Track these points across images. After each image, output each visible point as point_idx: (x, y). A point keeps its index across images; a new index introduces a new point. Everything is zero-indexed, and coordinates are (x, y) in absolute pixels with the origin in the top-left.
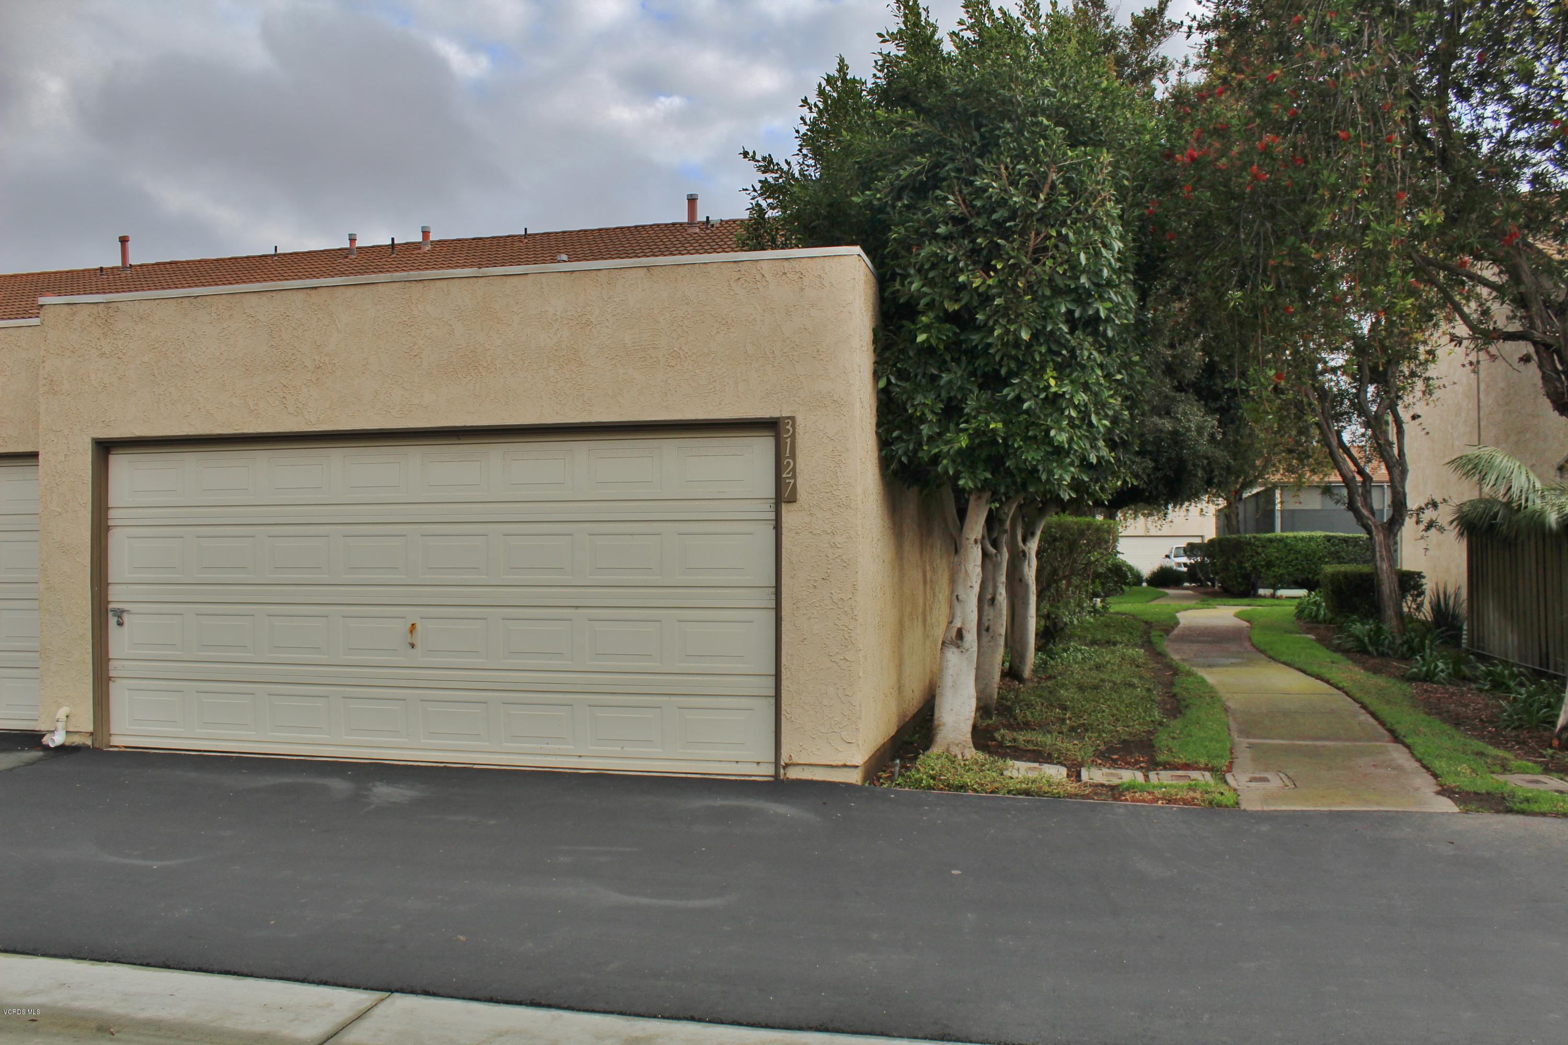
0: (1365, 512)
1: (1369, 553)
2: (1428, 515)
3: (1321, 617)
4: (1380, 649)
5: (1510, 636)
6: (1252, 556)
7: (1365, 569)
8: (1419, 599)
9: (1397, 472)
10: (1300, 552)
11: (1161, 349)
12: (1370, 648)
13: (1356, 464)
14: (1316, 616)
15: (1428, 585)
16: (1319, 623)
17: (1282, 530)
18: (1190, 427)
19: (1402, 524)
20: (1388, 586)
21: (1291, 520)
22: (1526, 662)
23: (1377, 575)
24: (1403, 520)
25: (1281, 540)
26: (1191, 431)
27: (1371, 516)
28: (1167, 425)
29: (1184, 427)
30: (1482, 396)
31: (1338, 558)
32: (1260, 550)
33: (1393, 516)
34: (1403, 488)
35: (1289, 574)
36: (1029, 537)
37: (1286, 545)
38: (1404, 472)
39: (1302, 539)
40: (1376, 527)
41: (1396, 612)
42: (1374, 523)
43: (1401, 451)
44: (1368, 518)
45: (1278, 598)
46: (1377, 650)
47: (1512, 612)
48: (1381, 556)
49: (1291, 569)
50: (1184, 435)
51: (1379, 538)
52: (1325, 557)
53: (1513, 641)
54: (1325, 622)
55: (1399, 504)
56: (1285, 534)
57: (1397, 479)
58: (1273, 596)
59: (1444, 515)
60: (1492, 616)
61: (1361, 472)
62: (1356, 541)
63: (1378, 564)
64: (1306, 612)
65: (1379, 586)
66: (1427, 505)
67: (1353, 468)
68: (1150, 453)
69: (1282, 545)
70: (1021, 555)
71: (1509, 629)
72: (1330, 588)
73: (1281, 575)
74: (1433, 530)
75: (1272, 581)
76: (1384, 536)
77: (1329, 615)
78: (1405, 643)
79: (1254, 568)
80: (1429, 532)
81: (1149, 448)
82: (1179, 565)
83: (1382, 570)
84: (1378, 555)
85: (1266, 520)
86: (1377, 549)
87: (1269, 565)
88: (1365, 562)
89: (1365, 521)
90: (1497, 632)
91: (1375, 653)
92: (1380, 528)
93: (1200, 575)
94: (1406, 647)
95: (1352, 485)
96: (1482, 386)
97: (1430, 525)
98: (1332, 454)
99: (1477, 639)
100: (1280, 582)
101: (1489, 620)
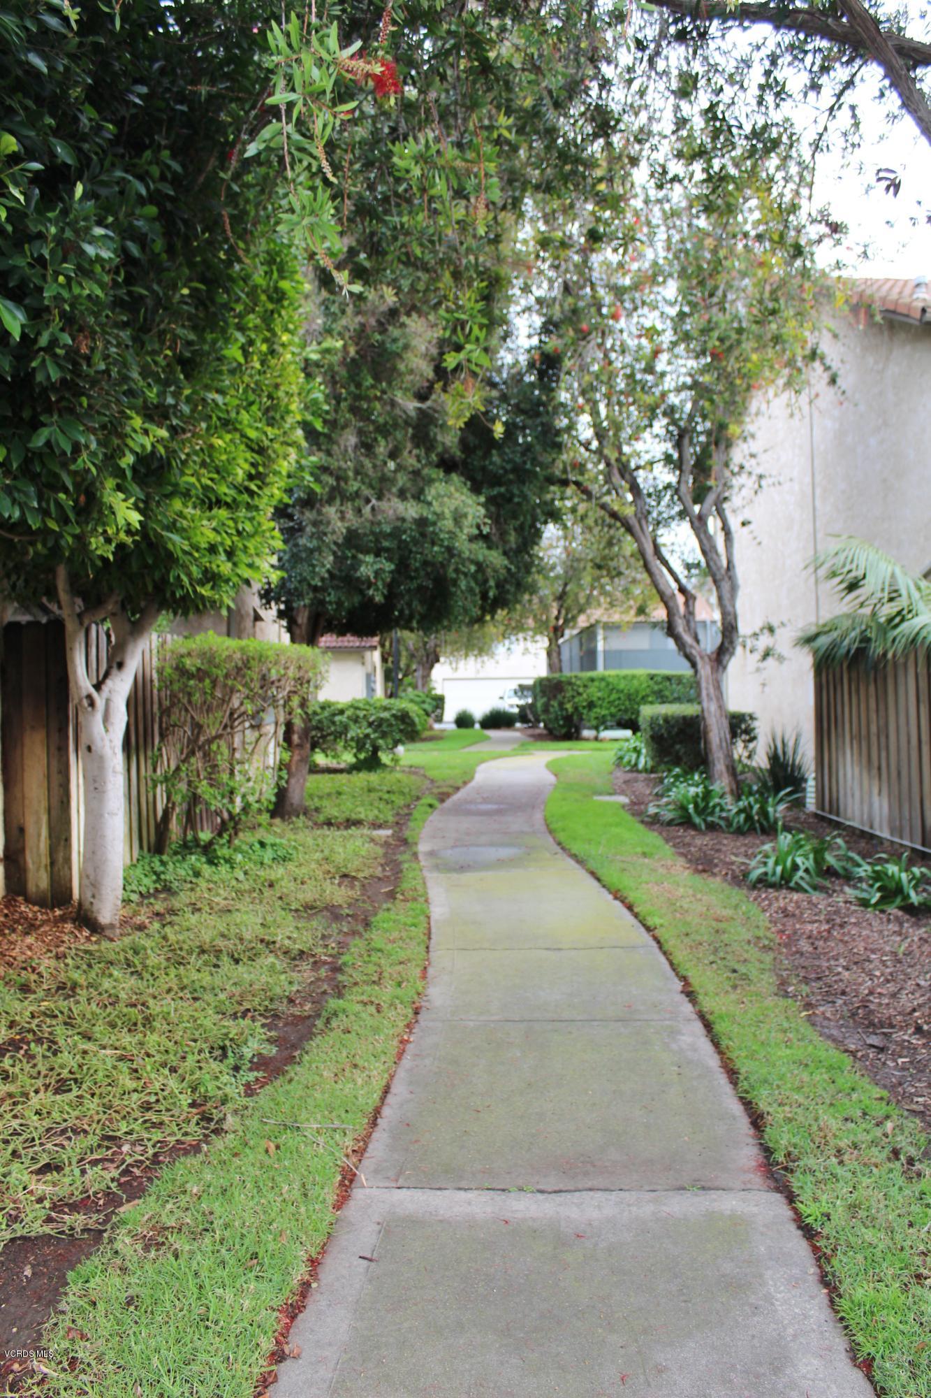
0: (688, 639)
1: (692, 691)
2: (765, 641)
3: (641, 766)
4: (710, 819)
5: (876, 799)
6: (573, 697)
7: (688, 710)
8: (751, 745)
9: (726, 586)
10: (622, 691)
11: (399, 397)
12: (697, 820)
13: (677, 580)
14: (636, 764)
15: (762, 729)
16: (638, 771)
17: (605, 668)
18: (443, 513)
19: (732, 654)
20: (717, 732)
21: (613, 658)
22: (901, 838)
23: (704, 718)
24: (734, 648)
25: (603, 679)
26: (444, 519)
27: (695, 644)
28: (411, 510)
29: (435, 513)
30: (818, 503)
31: (662, 697)
32: (581, 690)
33: (722, 644)
34: (734, 606)
35: (612, 715)
36: (114, 671)
37: (608, 684)
38: (734, 589)
39: (625, 677)
40: (702, 657)
41: (727, 767)
42: (700, 653)
43: (729, 562)
44: (691, 647)
45: (601, 741)
46: (705, 820)
47: (879, 769)
48: (708, 695)
49: (613, 710)
50: (434, 524)
51: (705, 670)
52: (647, 696)
53: (881, 807)
54: (645, 770)
55: (729, 629)
56: (607, 673)
57: (726, 596)
58: (596, 739)
59: (784, 641)
60: (851, 772)
61: (682, 590)
62: (679, 680)
63: (705, 704)
64: (626, 760)
65: (706, 733)
66: (762, 630)
67: (674, 585)
68: (387, 550)
69: (603, 684)
70: (85, 703)
71: (876, 791)
72: (650, 733)
73: (604, 716)
74: (770, 660)
75: (594, 723)
76: (712, 668)
77: (650, 764)
78: (740, 811)
79: (576, 709)
80: (766, 663)
81: (386, 544)
82: (512, 706)
83: (709, 712)
84: (704, 693)
85: (589, 659)
86: (703, 685)
87: (591, 705)
88: (690, 701)
89: (688, 650)
90: (857, 794)
91: (703, 827)
92: (706, 659)
93: (531, 717)
94: (743, 816)
95: (671, 604)
96: (818, 491)
97: (766, 654)
98: (647, 567)
99: (830, 802)
100: (604, 722)
101: (845, 775)
